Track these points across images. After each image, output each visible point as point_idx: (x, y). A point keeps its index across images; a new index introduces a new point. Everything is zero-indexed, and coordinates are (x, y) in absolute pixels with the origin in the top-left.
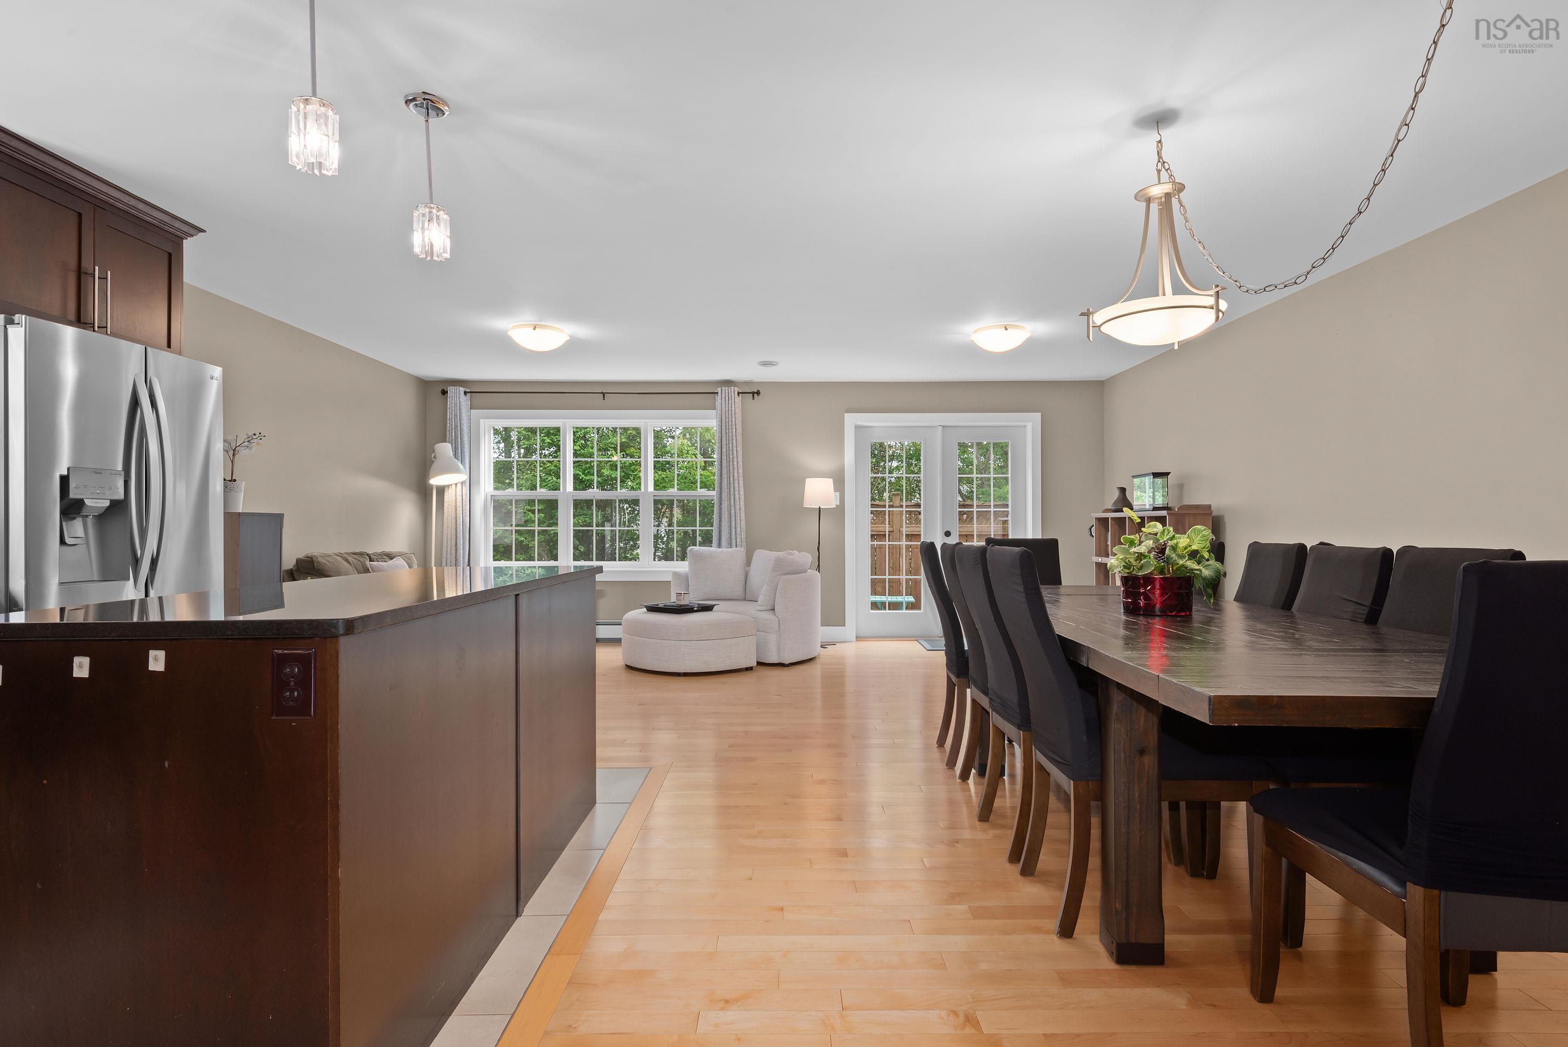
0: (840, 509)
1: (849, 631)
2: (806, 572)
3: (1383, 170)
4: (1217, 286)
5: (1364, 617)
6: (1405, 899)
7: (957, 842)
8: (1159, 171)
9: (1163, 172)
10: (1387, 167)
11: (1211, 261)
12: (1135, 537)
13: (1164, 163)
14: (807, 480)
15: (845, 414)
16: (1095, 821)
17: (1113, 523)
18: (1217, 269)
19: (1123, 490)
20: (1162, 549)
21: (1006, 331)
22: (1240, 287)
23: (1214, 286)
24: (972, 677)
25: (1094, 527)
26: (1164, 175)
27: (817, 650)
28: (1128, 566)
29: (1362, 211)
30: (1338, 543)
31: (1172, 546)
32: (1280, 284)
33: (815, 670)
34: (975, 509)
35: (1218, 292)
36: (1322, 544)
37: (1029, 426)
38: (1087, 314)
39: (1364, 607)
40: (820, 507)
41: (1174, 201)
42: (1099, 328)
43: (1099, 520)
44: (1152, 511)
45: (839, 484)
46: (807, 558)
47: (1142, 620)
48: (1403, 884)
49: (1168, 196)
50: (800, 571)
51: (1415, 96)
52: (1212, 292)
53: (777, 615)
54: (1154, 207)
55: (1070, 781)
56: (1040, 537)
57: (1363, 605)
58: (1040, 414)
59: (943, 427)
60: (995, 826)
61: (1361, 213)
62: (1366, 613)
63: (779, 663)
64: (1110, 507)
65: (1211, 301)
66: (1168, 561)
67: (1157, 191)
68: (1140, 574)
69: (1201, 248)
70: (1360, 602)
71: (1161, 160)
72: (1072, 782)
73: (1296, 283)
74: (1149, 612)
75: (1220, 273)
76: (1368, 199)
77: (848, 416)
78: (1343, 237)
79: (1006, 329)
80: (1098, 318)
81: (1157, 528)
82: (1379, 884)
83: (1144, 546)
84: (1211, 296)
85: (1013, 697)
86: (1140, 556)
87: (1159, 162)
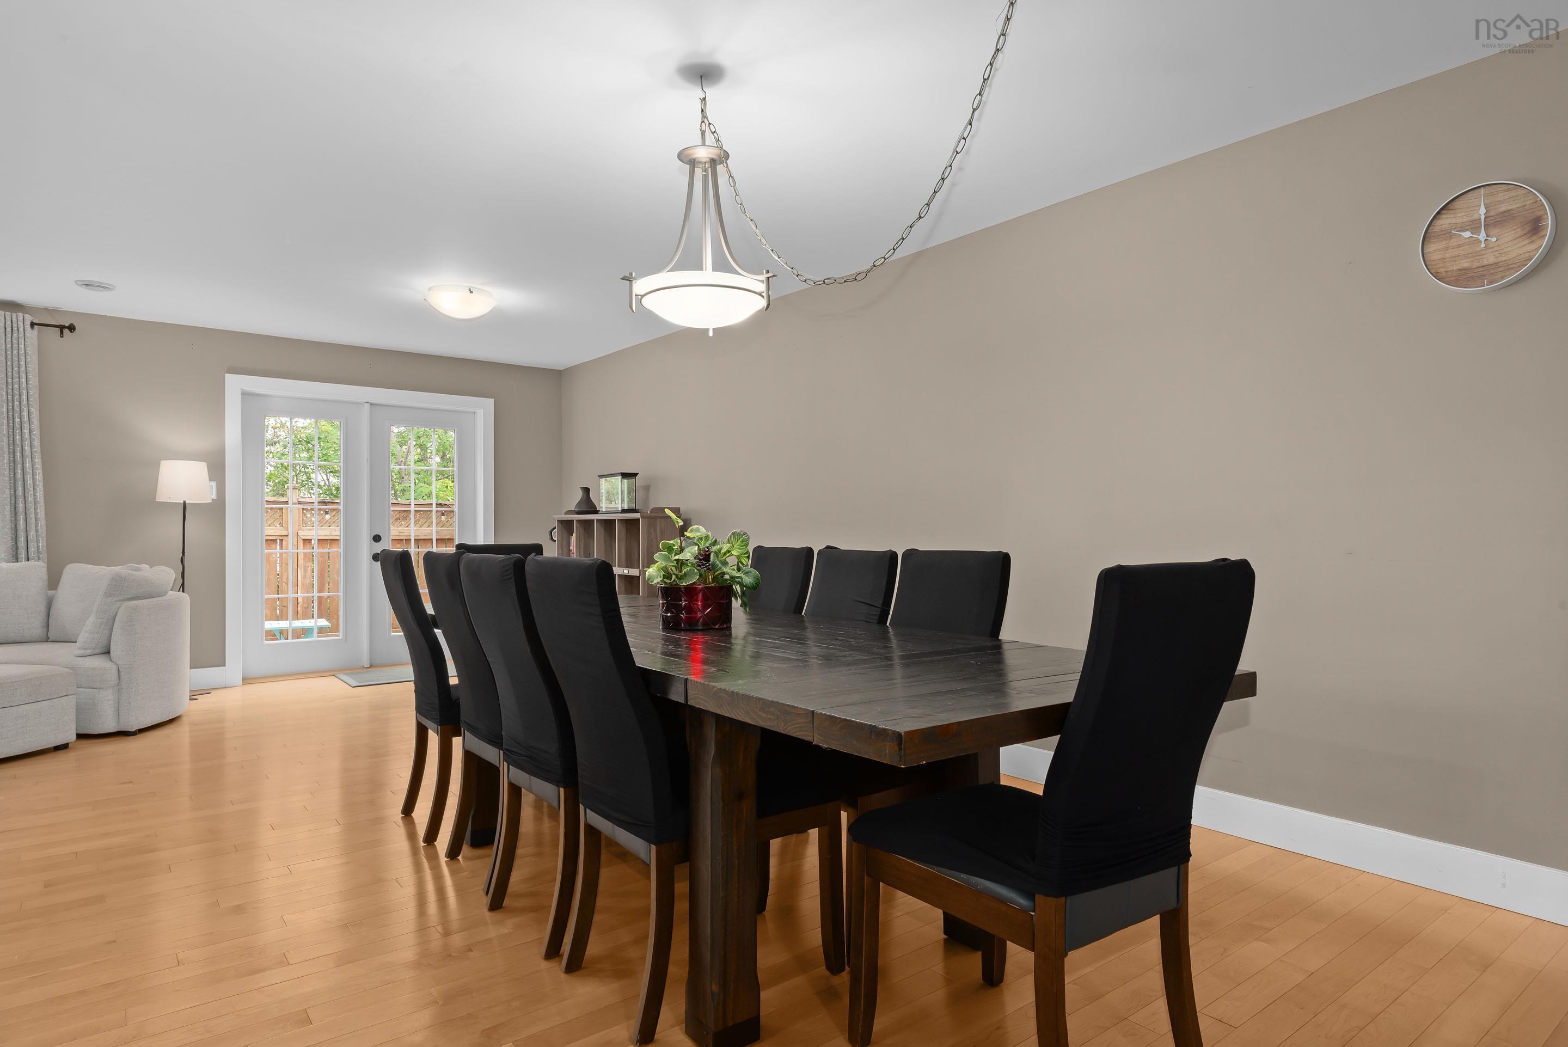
0: (217, 509)
1: (232, 670)
2: (165, 594)
3: (942, 179)
4: (768, 272)
5: (877, 618)
6: (1034, 912)
7: (471, 950)
8: (703, 133)
9: (708, 133)
10: (945, 177)
11: (765, 243)
12: (676, 543)
13: (710, 124)
14: (162, 462)
15: (226, 374)
16: (681, 887)
17: (578, 525)
18: (771, 252)
19: (586, 491)
20: (705, 555)
21: (471, 294)
22: (797, 276)
23: (764, 271)
24: (465, 721)
25: (556, 530)
26: (710, 139)
27: (185, 706)
28: (668, 575)
29: (922, 216)
30: (843, 547)
31: (716, 552)
32: (839, 278)
33: (181, 735)
34: (412, 508)
35: (768, 278)
36: (828, 547)
37: (480, 412)
38: (629, 279)
39: (876, 609)
40: (185, 502)
41: (720, 168)
42: (641, 299)
43: (561, 523)
44: (621, 513)
45: (217, 470)
46: (169, 575)
47: (683, 636)
48: (1030, 896)
49: (713, 162)
50: (150, 593)
51: (973, 112)
52: (763, 277)
53: (114, 660)
54: (698, 172)
55: (650, 845)
56: (492, 543)
57: (876, 607)
58: (493, 400)
59: (372, 404)
60: (514, 911)
61: (920, 217)
62: (878, 614)
63: (118, 732)
64: (573, 509)
65: (762, 287)
66: (712, 568)
67: (703, 154)
68: (684, 584)
69: (754, 228)
70: (871, 603)
71: (706, 121)
72: (653, 847)
73: (856, 279)
74: (691, 626)
75: (774, 256)
76: (928, 205)
77: (229, 378)
78: (903, 239)
79: (471, 292)
80: (640, 286)
81: (701, 532)
82: (1002, 901)
83: (689, 552)
84: (762, 281)
85: (550, 747)
86: (680, 564)
87: (703, 122)
